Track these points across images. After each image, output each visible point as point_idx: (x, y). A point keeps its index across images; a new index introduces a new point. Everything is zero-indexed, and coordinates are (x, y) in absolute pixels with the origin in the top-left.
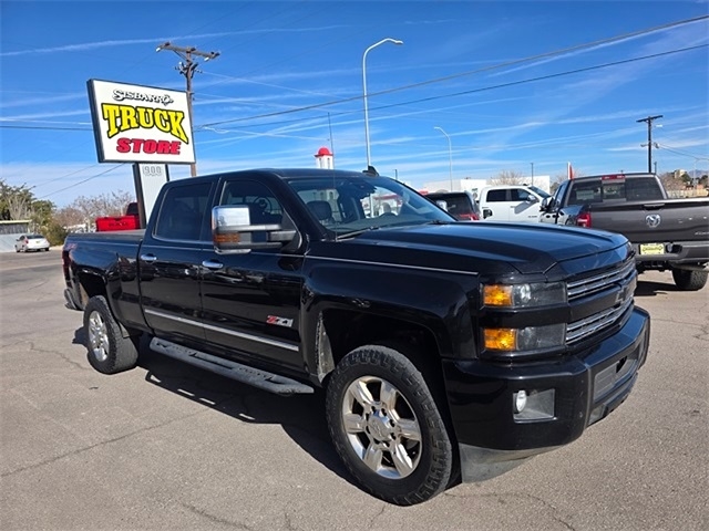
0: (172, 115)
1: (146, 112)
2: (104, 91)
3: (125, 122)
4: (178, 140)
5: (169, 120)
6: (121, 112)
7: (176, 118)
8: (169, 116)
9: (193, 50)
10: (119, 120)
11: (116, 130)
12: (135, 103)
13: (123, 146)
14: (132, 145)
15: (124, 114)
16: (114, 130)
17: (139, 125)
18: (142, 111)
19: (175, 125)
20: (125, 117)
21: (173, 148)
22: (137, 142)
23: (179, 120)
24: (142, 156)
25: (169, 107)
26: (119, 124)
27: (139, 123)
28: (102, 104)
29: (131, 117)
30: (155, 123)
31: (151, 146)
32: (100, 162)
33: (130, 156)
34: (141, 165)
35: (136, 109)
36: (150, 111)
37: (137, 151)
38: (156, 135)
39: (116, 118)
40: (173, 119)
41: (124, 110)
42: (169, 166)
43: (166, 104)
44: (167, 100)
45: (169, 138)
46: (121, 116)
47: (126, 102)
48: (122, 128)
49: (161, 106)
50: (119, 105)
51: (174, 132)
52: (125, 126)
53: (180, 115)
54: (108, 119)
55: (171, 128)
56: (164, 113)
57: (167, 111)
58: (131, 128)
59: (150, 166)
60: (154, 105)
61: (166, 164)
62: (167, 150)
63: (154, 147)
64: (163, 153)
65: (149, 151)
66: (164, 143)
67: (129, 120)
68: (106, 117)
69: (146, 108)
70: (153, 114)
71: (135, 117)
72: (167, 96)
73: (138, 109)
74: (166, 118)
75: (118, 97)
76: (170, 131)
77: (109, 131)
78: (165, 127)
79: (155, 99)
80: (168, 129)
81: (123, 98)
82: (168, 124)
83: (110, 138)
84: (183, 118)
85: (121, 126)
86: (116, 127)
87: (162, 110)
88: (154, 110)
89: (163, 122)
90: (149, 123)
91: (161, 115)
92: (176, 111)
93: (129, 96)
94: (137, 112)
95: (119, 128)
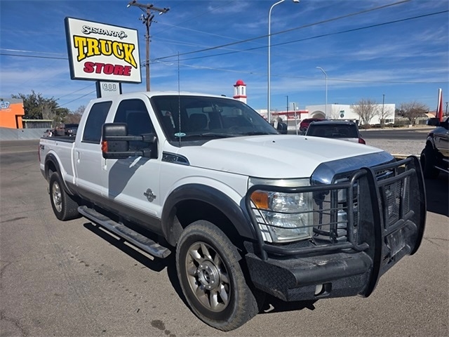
0: (126, 46)
1: (106, 43)
2: (76, 26)
3: (90, 50)
4: (129, 65)
5: (123, 50)
6: (87, 42)
7: (129, 48)
8: (123, 47)
9: (152, 6)
10: (86, 48)
11: (84, 56)
12: (98, 36)
13: (89, 67)
14: (95, 67)
15: (90, 44)
16: (82, 56)
17: (101, 52)
18: (103, 43)
19: (128, 54)
20: (90, 46)
21: (125, 71)
22: (99, 66)
23: (131, 50)
24: (102, 76)
25: (124, 40)
26: (86, 51)
27: (100, 51)
28: (74, 36)
29: (95, 47)
30: (113, 52)
31: (109, 69)
32: (72, 79)
33: (94, 75)
34: (101, 83)
35: (99, 41)
36: (110, 43)
37: (98, 71)
38: (113, 61)
39: (84, 47)
40: (126, 49)
41: (90, 41)
42: (122, 84)
43: (121, 38)
44: (123, 35)
45: (123, 63)
46: (87, 46)
47: (92, 35)
48: (88, 55)
49: (119, 40)
50: (86, 38)
51: (127, 59)
52: (91, 53)
53: (132, 47)
54: (78, 47)
55: (125, 56)
56: (120, 45)
57: (122, 43)
58: (94, 55)
59: (108, 83)
60: (113, 39)
61: (120, 82)
62: (121, 72)
63: (111, 70)
64: (118, 74)
65: (107, 72)
66: (119, 67)
67: (93, 50)
68: (77, 46)
69: (107, 41)
70: (112, 45)
71: (98, 46)
72: (123, 32)
73: (101, 41)
74: (121, 48)
75: (86, 31)
76: (124, 58)
77: (79, 56)
78: (121, 55)
79: (113, 34)
80: (122, 57)
81: (90, 33)
82: (122, 53)
83: (79, 61)
84: (134, 49)
85: (88, 52)
86: (84, 53)
87: (119, 43)
88: (113, 42)
89: (119, 51)
90: (108, 52)
91: (118, 46)
92: (129, 44)
93: (94, 31)
94: (99, 43)
95: (86, 54)
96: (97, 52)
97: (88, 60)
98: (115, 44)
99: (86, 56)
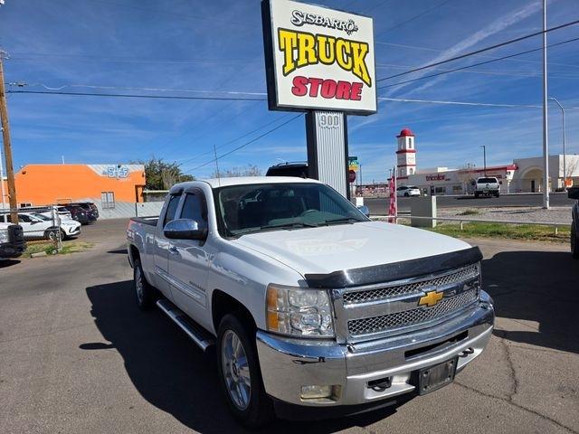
0: (356, 47)
1: (327, 42)
2: (282, 12)
3: (303, 55)
5: (351, 55)
6: (298, 40)
7: (360, 51)
8: (352, 49)
10: (295, 51)
11: (292, 66)
12: (315, 30)
13: (299, 86)
14: (309, 86)
15: (302, 44)
16: (290, 66)
17: (319, 59)
18: (322, 40)
19: (358, 61)
20: (303, 48)
21: (353, 91)
22: (315, 82)
23: (363, 54)
24: (319, 101)
25: (350, 37)
26: (295, 58)
27: (317, 56)
28: (279, 29)
29: (310, 48)
30: (335, 58)
31: (332, 88)
32: (270, 109)
33: (305, 101)
34: (318, 116)
35: (315, 38)
36: (332, 41)
37: (313, 94)
38: (336, 74)
39: (293, 49)
40: (356, 53)
41: (302, 38)
43: (349, 32)
44: (351, 28)
45: (350, 78)
46: (298, 48)
47: (306, 28)
48: (299, 64)
49: (343, 34)
50: (297, 32)
51: (356, 70)
52: (303, 61)
53: (364, 48)
54: (284, 50)
55: (353, 66)
56: (347, 45)
57: (350, 41)
58: (308, 63)
59: (327, 115)
60: (336, 33)
61: (346, 113)
62: (346, 95)
63: (332, 91)
64: (343, 98)
65: (326, 95)
66: (344, 84)
67: (307, 53)
68: (283, 47)
69: (327, 37)
70: (335, 45)
71: (314, 48)
72: (352, 22)
73: (319, 38)
74: (348, 51)
75: (297, 20)
76: (352, 69)
77: (285, 65)
78: (347, 63)
79: (337, 26)
80: (349, 66)
81: (303, 23)
82: (350, 59)
83: (285, 75)
84: (367, 52)
85: (298, 59)
86: (293, 61)
87: (345, 40)
88: (336, 40)
89: (345, 56)
90: (328, 57)
91: (343, 46)
92: (360, 43)
93: (309, 20)
94: (316, 41)
95: (295, 62)
96: (312, 58)
97: (298, 72)
98: (340, 43)
99: (296, 66)
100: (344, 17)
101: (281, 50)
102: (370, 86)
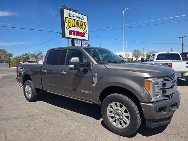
1: (77, 22)
3: (71, 24)
4: (85, 32)
5: (82, 25)
6: (70, 20)
7: (84, 24)
10: (69, 23)
11: (69, 27)
12: (74, 18)
13: (71, 32)
14: (73, 32)
16: (68, 27)
18: (76, 21)
19: (84, 27)
23: (85, 25)
24: (75, 37)
25: (83, 21)
26: (69, 25)
27: (75, 25)
28: (66, 17)
30: (79, 26)
32: (63, 38)
33: (72, 36)
34: (75, 40)
36: (78, 21)
37: (74, 35)
38: (79, 30)
39: (69, 22)
43: (82, 19)
44: (83, 18)
45: (83, 31)
46: (70, 22)
47: (72, 17)
48: (70, 26)
49: (80, 20)
50: (70, 18)
51: (84, 29)
53: (85, 24)
54: (67, 23)
55: (83, 28)
58: (73, 27)
61: (81, 40)
62: (82, 35)
65: (77, 35)
66: (81, 33)
67: (72, 24)
69: (77, 20)
70: (79, 22)
71: (74, 23)
72: (82, 17)
73: (75, 20)
75: (70, 15)
76: (82, 29)
79: (79, 18)
80: (82, 28)
83: (67, 29)
85: (70, 25)
87: (81, 22)
88: (79, 21)
90: (77, 25)
93: (73, 16)
94: (74, 21)
95: (69, 26)
96: (73, 26)
97: (70, 29)
98: (80, 22)
99: (70, 27)
100: (81, 16)
101: (66, 23)
102: (87, 34)
